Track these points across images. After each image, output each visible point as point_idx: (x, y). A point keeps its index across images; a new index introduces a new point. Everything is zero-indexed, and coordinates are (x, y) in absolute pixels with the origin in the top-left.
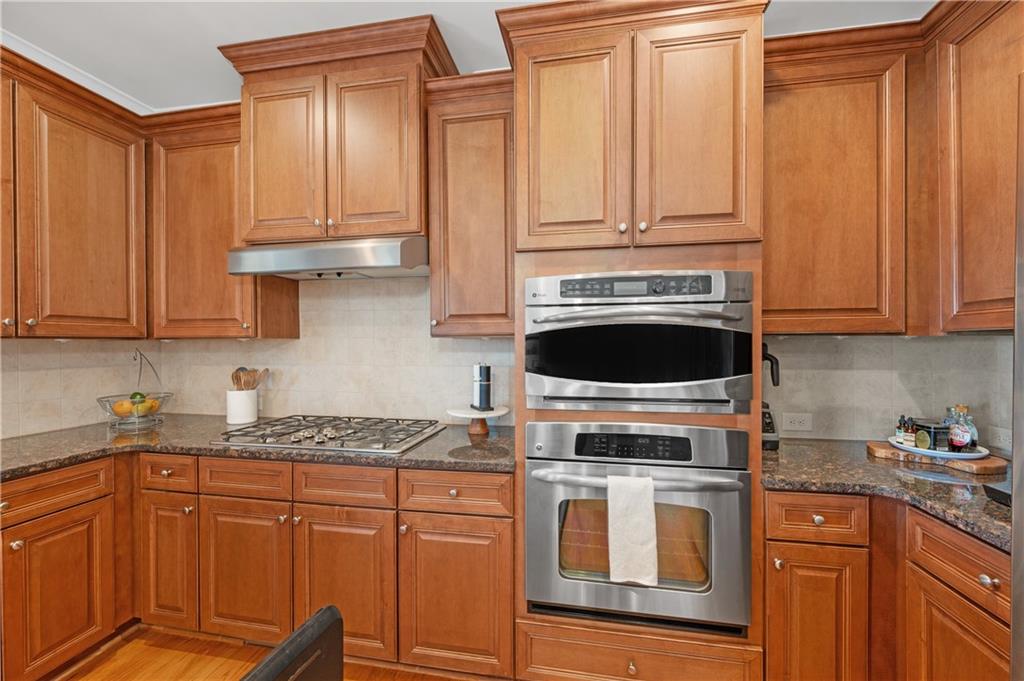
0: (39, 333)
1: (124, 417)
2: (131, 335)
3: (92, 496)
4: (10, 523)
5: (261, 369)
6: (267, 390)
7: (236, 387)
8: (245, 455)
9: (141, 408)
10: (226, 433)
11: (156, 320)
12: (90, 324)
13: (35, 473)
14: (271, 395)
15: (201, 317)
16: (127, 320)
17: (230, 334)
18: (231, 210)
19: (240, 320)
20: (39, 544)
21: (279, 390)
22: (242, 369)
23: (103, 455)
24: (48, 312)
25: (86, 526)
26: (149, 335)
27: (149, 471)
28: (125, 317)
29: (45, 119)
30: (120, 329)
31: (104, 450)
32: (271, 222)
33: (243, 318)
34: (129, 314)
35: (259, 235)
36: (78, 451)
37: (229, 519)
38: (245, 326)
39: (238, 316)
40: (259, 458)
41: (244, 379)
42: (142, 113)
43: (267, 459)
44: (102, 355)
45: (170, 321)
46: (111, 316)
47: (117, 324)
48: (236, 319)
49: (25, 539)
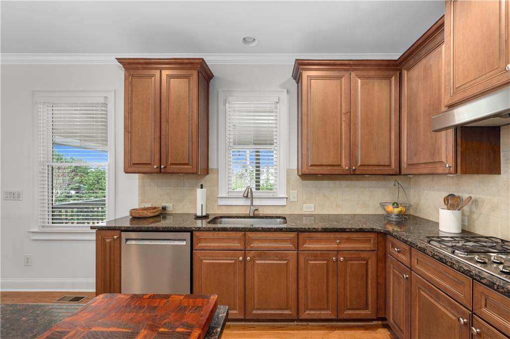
0: (357, 172)
1: (389, 214)
2: (391, 173)
3: (368, 249)
4: (340, 249)
5: (465, 196)
6: (471, 212)
7: (446, 207)
8: (436, 257)
9: (396, 211)
10: (429, 237)
11: (402, 165)
12: (374, 168)
13: (348, 232)
14: (475, 216)
15: (423, 162)
16: (390, 166)
17: (439, 172)
18: (440, 89)
19: (445, 162)
20: (350, 262)
21: (480, 214)
22: (452, 195)
23: (372, 231)
24: (359, 164)
25: (365, 262)
26: (400, 173)
27: (391, 246)
28: (389, 164)
29: (359, 81)
30: (386, 170)
31: (373, 229)
32: (466, 86)
33: (447, 161)
34: (390, 162)
35: (457, 99)
36: (365, 226)
37: (427, 296)
38: (447, 166)
39: (444, 160)
40: (445, 263)
41: (452, 202)
42: (396, 58)
43: (451, 266)
44: (384, 182)
45: (409, 165)
46: (383, 164)
47: (386, 168)
48: (442, 162)
49: (344, 258)
